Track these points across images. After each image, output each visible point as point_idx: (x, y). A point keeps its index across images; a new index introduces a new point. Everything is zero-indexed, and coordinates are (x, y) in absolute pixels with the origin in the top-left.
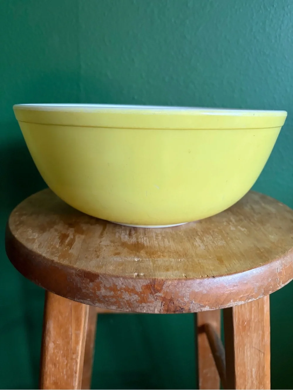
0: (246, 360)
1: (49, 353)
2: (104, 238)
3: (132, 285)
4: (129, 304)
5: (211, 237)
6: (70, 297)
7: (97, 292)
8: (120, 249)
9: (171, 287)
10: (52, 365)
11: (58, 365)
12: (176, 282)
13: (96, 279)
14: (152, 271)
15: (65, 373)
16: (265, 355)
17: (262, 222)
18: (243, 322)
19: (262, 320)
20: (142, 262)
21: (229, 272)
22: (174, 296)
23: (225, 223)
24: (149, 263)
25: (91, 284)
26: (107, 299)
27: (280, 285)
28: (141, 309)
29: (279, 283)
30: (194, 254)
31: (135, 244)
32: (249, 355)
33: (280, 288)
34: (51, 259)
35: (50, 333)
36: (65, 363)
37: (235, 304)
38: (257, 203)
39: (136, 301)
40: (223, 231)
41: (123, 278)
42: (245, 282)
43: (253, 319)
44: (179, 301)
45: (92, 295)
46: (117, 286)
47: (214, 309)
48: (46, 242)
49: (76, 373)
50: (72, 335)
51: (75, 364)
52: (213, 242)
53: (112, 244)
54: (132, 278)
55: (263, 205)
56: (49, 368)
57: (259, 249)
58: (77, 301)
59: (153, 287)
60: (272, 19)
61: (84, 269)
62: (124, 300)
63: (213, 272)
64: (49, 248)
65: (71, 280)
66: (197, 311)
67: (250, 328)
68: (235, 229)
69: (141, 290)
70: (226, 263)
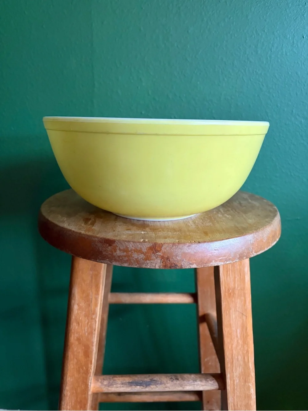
0: (232, 322)
1: (74, 314)
2: (118, 221)
3: (139, 247)
4: (137, 261)
5: (202, 221)
6: (93, 259)
7: (114, 253)
8: (130, 227)
9: (167, 249)
10: (76, 324)
11: (81, 323)
12: (171, 245)
13: (113, 244)
14: (154, 238)
15: (86, 330)
16: (248, 318)
17: (245, 212)
18: (229, 290)
19: (244, 288)
20: (147, 234)
21: (211, 240)
22: (170, 255)
24: (152, 234)
25: (110, 247)
26: (121, 258)
27: (253, 254)
28: (146, 265)
29: (252, 252)
30: (186, 230)
31: (142, 224)
32: (234, 318)
33: (253, 256)
35: (75, 297)
36: (87, 322)
37: (218, 264)
38: (245, 200)
39: (142, 259)
40: (212, 217)
41: (133, 242)
42: (224, 248)
43: (236, 288)
44: (174, 259)
45: (111, 256)
46: (128, 248)
47: (200, 267)
48: (74, 223)
49: (95, 330)
50: (92, 298)
51: (95, 323)
52: (203, 223)
53: (125, 224)
54: (139, 243)
55: (250, 201)
56: (74, 326)
57: (237, 228)
58: (99, 262)
59: (155, 248)
60: (263, 42)
61: (104, 237)
62: (133, 258)
63: (199, 240)
64: (76, 226)
65: (95, 246)
66: (187, 268)
67: (234, 294)
68: (221, 216)
69: (146, 251)
70: (210, 235)
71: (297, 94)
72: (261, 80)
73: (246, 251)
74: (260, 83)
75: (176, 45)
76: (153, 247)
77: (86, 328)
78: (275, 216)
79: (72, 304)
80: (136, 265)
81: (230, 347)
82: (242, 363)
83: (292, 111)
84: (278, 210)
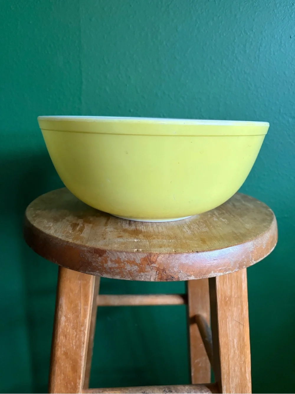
0: (228, 331)
1: (61, 326)
2: (108, 226)
3: (133, 258)
4: (130, 273)
5: (197, 226)
6: (82, 270)
7: (104, 264)
8: (122, 234)
9: (163, 259)
10: (63, 336)
11: (68, 336)
12: (167, 255)
13: (104, 254)
14: (149, 248)
15: (74, 343)
16: (245, 327)
17: (241, 215)
18: (225, 298)
19: (241, 296)
20: (141, 242)
21: (210, 249)
22: (165, 266)
23: (209, 216)
24: (146, 243)
25: (100, 258)
26: (112, 270)
27: (252, 262)
28: (140, 278)
29: (251, 260)
30: (182, 237)
31: (134, 230)
32: (230, 327)
33: (252, 264)
34: (67, 240)
35: (62, 308)
36: (75, 335)
37: (215, 275)
38: (239, 201)
39: (136, 271)
40: (208, 221)
41: (125, 253)
42: (223, 257)
43: (233, 296)
44: (170, 271)
46: (120, 259)
47: (198, 279)
48: (61, 229)
49: (84, 343)
50: (81, 309)
51: (83, 335)
52: (198, 229)
53: (116, 230)
54: (133, 253)
55: (243, 202)
56: (61, 339)
57: (235, 233)
58: (88, 274)
59: (150, 259)
60: (251, 42)
61: (94, 247)
62: (126, 271)
63: (197, 249)
64: (64, 233)
65: (84, 256)
66: (185, 280)
67: (231, 303)
68: (217, 220)
69: (140, 262)
70: (208, 243)
71: (284, 94)
72: (249, 79)
73: (246, 260)
74: (248, 82)
75: (164, 43)
76: (148, 258)
77: (74, 341)
78: (272, 220)
79: (59, 316)
80: (129, 277)
81: (226, 358)
82: (238, 374)
83: (280, 110)
84: (273, 213)
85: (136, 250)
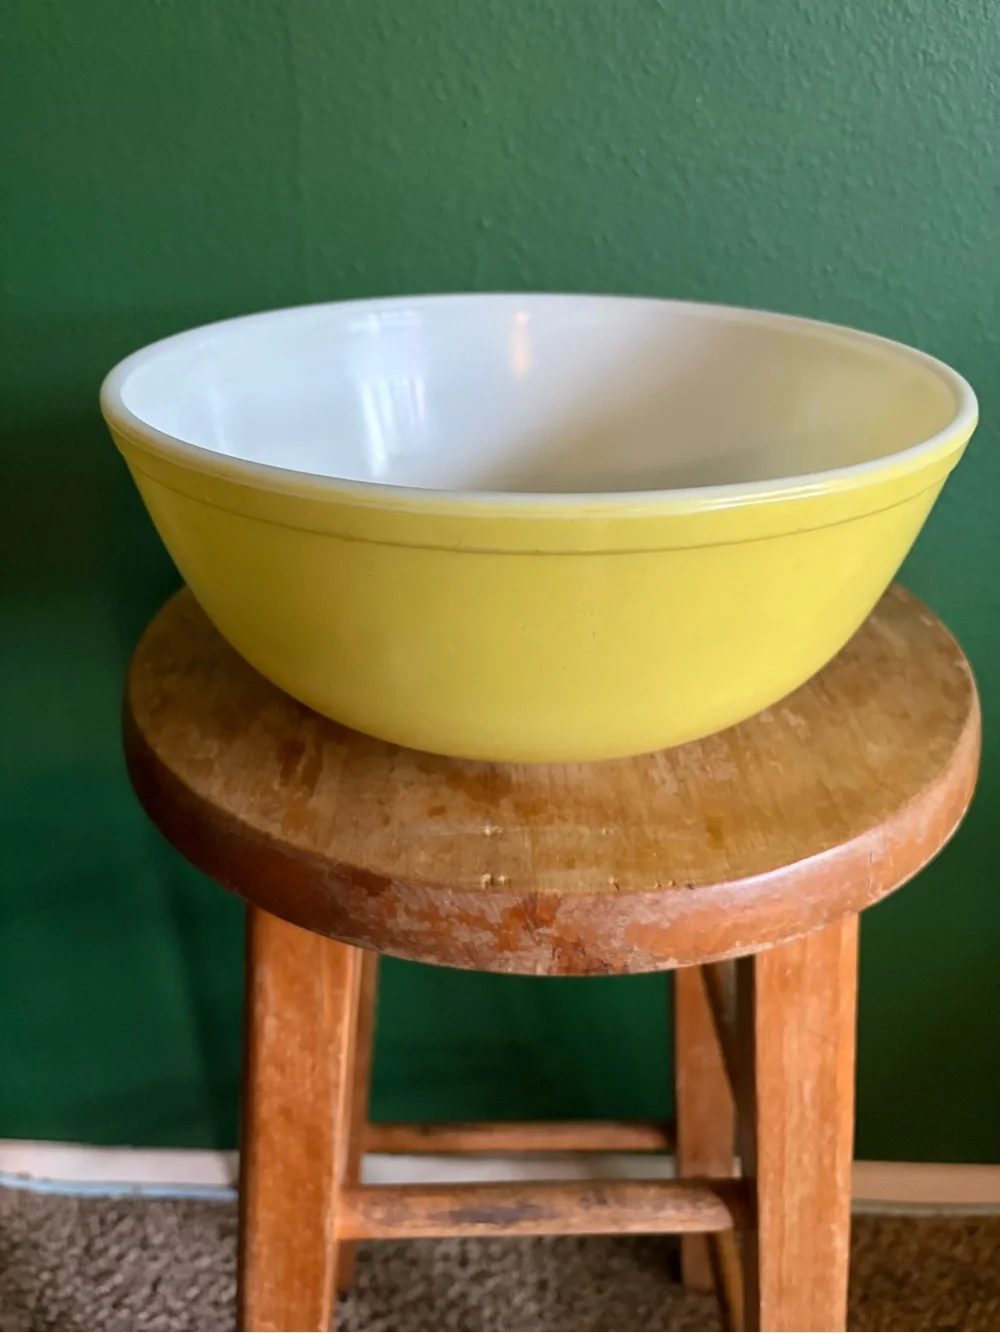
0: (786, 1060)
1: (265, 1040)
2: (401, 756)
3: (477, 908)
4: (469, 951)
6: (318, 928)
7: (387, 920)
8: (445, 795)
9: (576, 914)
10: (276, 1069)
11: (290, 1068)
12: (590, 900)
13: (385, 890)
14: (529, 866)
15: (308, 1086)
16: (841, 1049)
18: (783, 970)
19: (835, 964)
20: (504, 836)
21: (734, 873)
22: (584, 935)
24: (521, 841)
25: (372, 903)
26: (412, 939)
28: (500, 966)
29: (875, 888)
30: (644, 811)
31: (486, 776)
32: (794, 1049)
33: (874, 901)
34: (264, 830)
35: (265, 994)
36: (309, 1065)
37: (746, 951)
39: (488, 946)
41: (452, 890)
42: (776, 896)
43: (809, 964)
44: (599, 947)
45: (376, 928)
46: (436, 909)
49: (337, 1087)
50: (322, 998)
52: (703, 769)
53: (424, 777)
54: (477, 891)
57: (827, 793)
58: (338, 940)
59: (532, 914)
61: (352, 863)
62: (456, 943)
64: (253, 794)
65: (320, 890)
66: (645, 971)
67: (799, 982)
68: (771, 718)
69: (500, 921)
70: (729, 841)
72: (943, 87)
73: (853, 893)
74: (938, 100)
76: (526, 909)
78: (964, 718)
79: (258, 1016)
80: (466, 962)
81: (776, 1129)
82: (811, 1170)
84: (973, 684)
85: (487, 877)
